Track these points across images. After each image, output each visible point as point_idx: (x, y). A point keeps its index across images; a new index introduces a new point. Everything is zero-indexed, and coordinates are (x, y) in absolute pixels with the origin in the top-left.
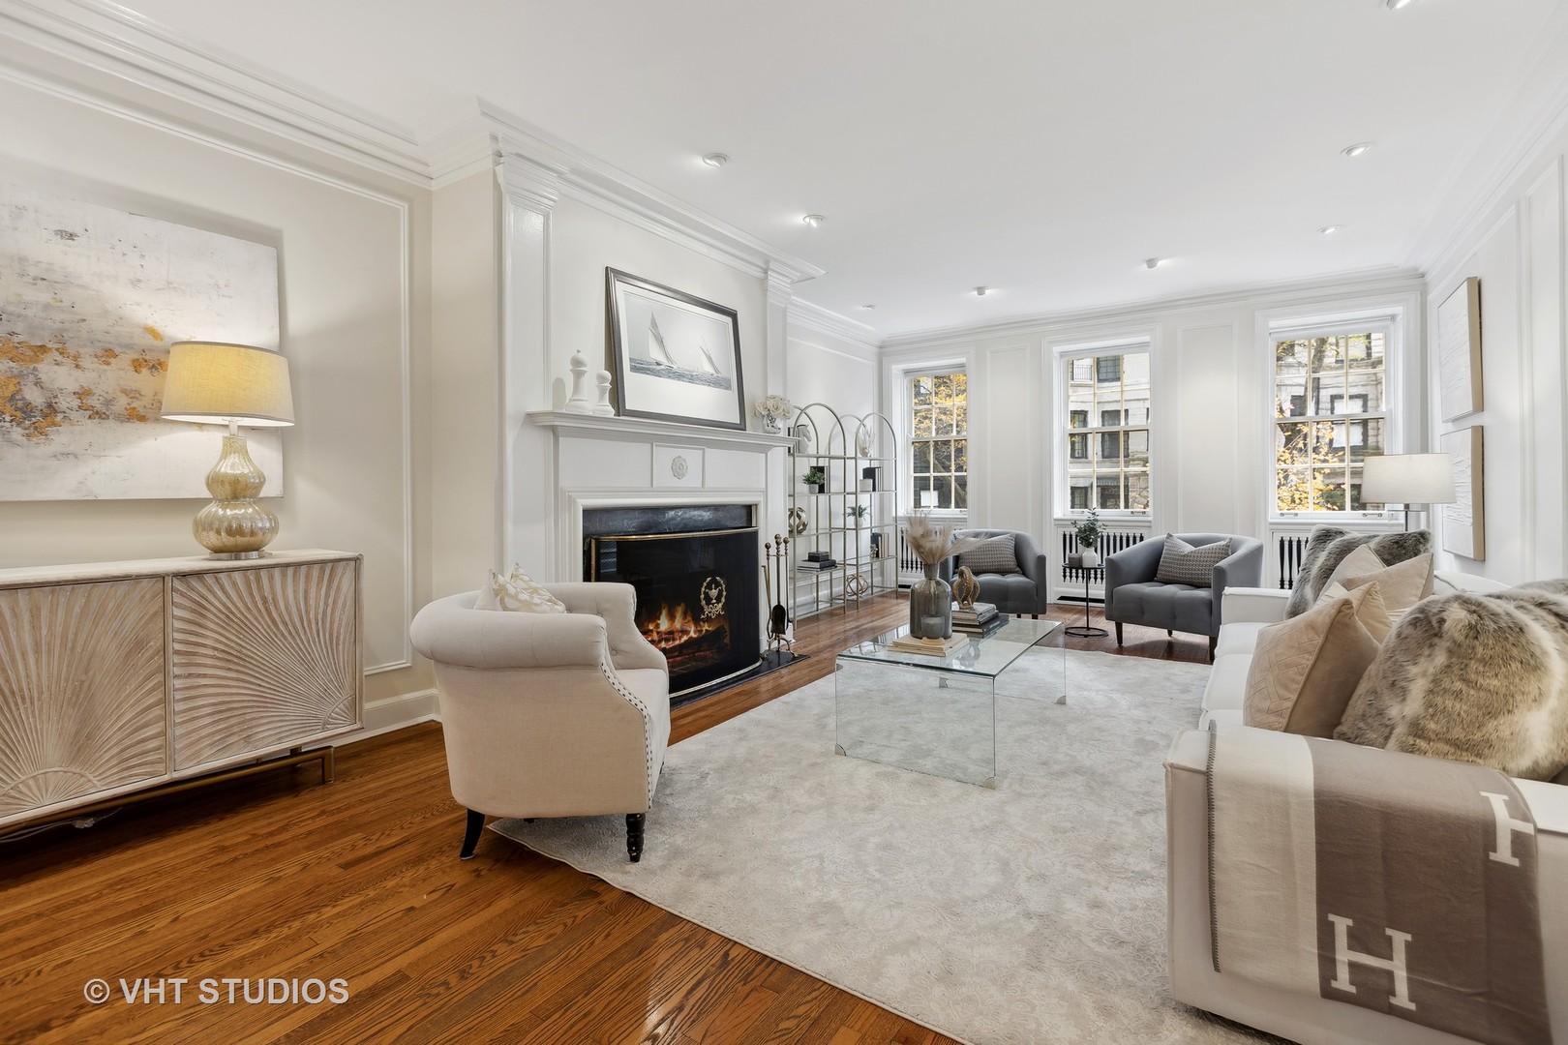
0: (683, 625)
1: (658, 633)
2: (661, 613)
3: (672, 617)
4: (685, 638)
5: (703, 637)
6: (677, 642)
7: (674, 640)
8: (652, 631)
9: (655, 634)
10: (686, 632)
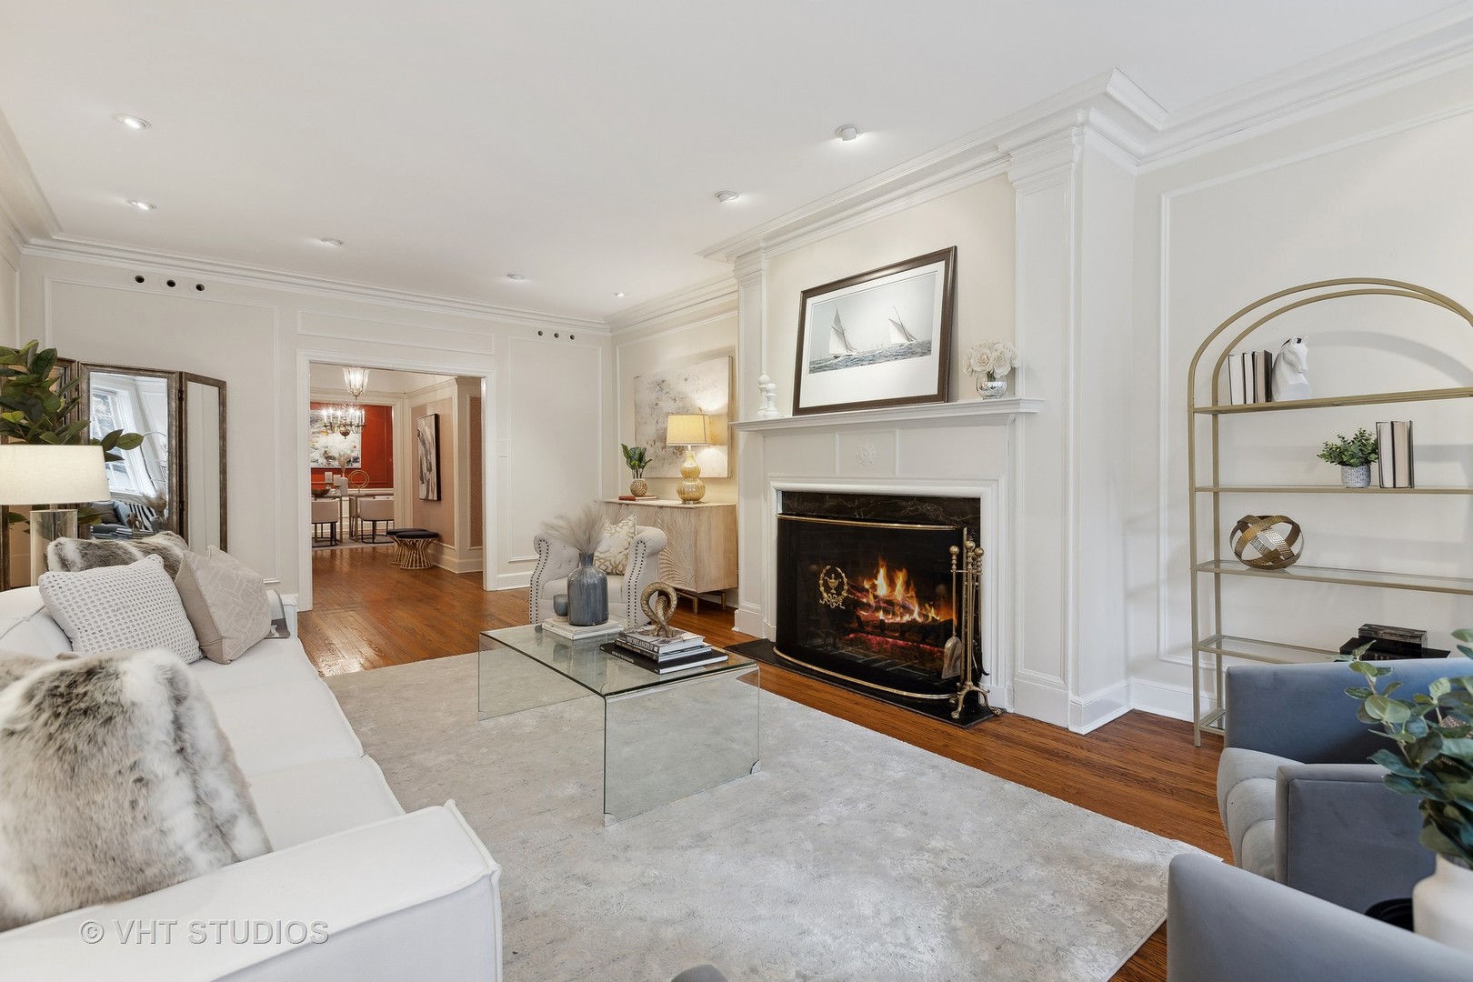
0: (904, 599)
1: (875, 597)
2: (878, 572)
3: (891, 583)
4: (907, 618)
5: (928, 625)
6: (898, 619)
7: (894, 614)
8: (867, 591)
9: (871, 597)
10: (908, 610)
